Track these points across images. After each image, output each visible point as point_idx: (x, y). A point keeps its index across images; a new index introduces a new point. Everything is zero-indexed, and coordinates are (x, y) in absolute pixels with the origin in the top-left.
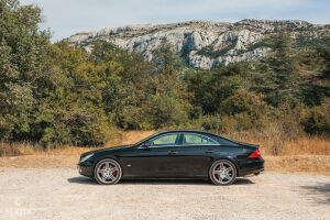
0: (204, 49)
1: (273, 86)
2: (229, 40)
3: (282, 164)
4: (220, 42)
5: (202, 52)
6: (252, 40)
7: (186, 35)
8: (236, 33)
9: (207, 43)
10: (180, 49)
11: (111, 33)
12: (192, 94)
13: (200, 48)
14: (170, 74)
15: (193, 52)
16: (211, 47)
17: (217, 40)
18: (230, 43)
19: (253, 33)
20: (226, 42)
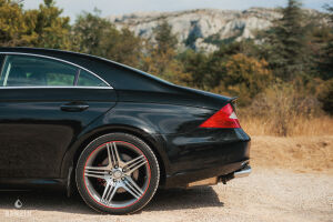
0: (210, 37)
1: (281, 61)
2: (237, 28)
3: (296, 153)
4: (227, 30)
5: (208, 40)
6: (260, 27)
7: (193, 23)
8: (243, 20)
9: (214, 31)
10: (186, 37)
11: (116, 21)
12: (189, 75)
13: (206, 36)
14: (165, 52)
15: (199, 40)
16: (218, 35)
17: (224, 28)
18: (237, 31)
19: (261, 21)
20: (234, 30)
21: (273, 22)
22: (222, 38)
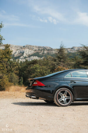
16: (13, 55)
17: (16, 52)
18: (21, 54)
19: (30, 50)
20: (20, 53)
21: (34, 51)
22: (15, 56)
